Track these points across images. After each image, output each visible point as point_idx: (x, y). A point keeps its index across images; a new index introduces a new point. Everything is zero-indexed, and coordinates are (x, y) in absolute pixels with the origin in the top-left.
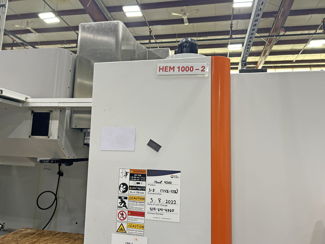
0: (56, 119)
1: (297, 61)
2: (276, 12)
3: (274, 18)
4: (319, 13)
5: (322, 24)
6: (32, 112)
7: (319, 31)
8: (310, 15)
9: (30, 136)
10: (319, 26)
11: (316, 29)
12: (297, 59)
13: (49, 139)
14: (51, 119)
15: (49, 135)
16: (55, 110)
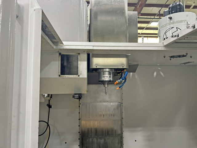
0: (84, 61)
1: (142, 34)
2: (136, 4)
3: (134, 7)
4: (157, 7)
5: (159, 13)
6: (60, 54)
7: (156, 17)
8: (153, 7)
9: (59, 76)
10: (156, 14)
11: (155, 16)
12: (142, 32)
13: (79, 78)
14: (80, 61)
15: (79, 74)
16: (82, 53)
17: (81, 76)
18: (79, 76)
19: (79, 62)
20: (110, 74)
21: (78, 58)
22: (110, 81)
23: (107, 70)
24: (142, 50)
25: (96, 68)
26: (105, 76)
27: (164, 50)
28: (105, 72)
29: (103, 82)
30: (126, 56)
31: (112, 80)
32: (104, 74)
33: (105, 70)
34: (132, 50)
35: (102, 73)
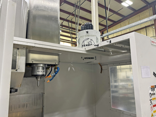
0: (23, 56)
13: (16, 72)
14: (19, 56)
15: (17, 68)
16: (21, 48)
17: (18, 71)
18: (16, 70)
19: (17, 57)
20: (43, 69)
21: (17, 53)
22: (43, 75)
23: (41, 65)
24: (72, 52)
25: (32, 63)
26: (39, 70)
27: (85, 54)
28: (39, 67)
29: (37, 76)
30: (58, 55)
31: (45, 74)
32: (38, 69)
33: (39, 65)
34: (65, 51)
35: (36, 68)
